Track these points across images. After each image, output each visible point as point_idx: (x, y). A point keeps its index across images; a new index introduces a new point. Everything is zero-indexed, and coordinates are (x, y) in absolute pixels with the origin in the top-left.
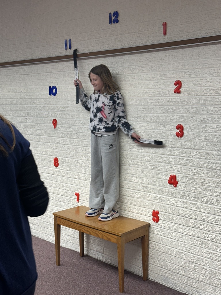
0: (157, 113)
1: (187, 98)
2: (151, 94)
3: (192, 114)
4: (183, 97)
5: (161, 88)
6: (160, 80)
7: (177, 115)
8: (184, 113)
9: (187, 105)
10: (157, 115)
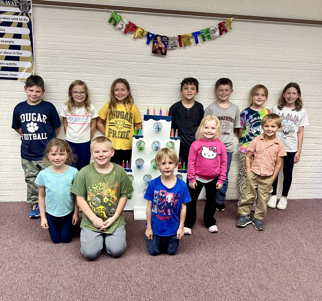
0: (220, 73)
1: (249, 62)
2: (216, 56)
3: (251, 74)
4: (246, 61)
5: (226, 52)
6: (226, 45)
7: (239, 74)
8: (245, 73)
9: (248, 67)
10: (221, 74)
